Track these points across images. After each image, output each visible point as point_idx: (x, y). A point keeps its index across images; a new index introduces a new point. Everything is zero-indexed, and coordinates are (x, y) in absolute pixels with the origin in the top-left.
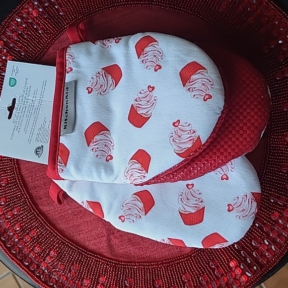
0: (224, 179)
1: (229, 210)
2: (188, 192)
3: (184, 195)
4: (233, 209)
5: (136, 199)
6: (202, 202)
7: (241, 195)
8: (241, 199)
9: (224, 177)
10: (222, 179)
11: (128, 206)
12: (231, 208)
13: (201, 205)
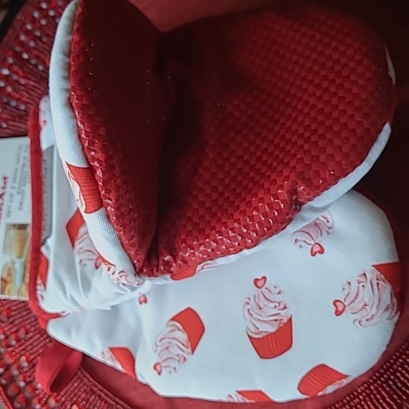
0: (316, 253)
1: (338, 313)
2: (259, 295)
3: (252, 302)
4: (344, 309)
5: (175, 328)
6: (285, 308)
7: (354, 276)
8: (354, 284)
9: (315, 250)
10: (313, 254)
11: (163, 344)
12: (340, 308)
13: (284, 316)
